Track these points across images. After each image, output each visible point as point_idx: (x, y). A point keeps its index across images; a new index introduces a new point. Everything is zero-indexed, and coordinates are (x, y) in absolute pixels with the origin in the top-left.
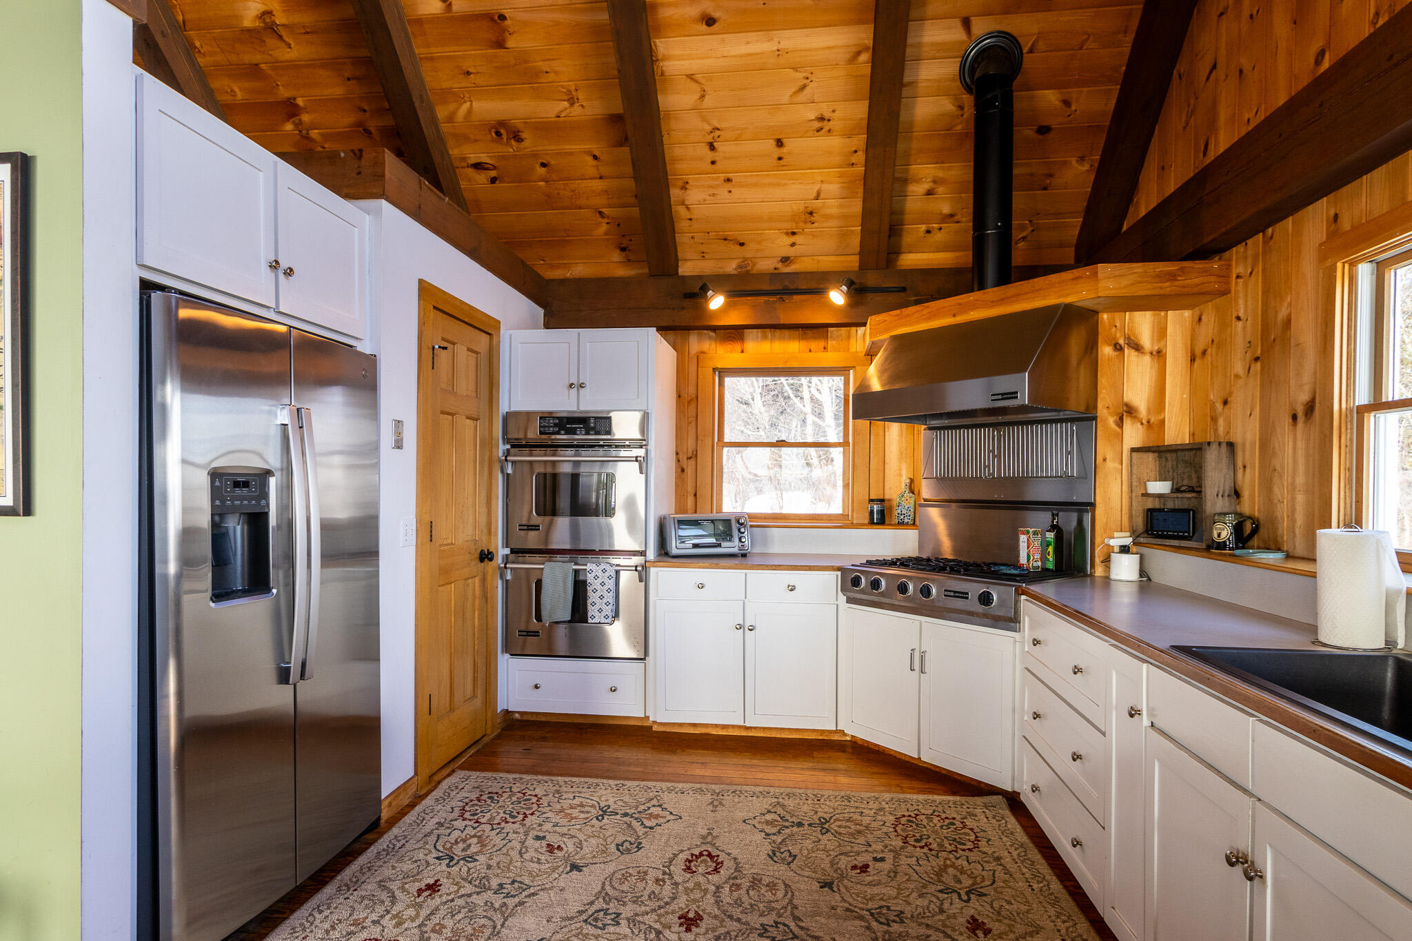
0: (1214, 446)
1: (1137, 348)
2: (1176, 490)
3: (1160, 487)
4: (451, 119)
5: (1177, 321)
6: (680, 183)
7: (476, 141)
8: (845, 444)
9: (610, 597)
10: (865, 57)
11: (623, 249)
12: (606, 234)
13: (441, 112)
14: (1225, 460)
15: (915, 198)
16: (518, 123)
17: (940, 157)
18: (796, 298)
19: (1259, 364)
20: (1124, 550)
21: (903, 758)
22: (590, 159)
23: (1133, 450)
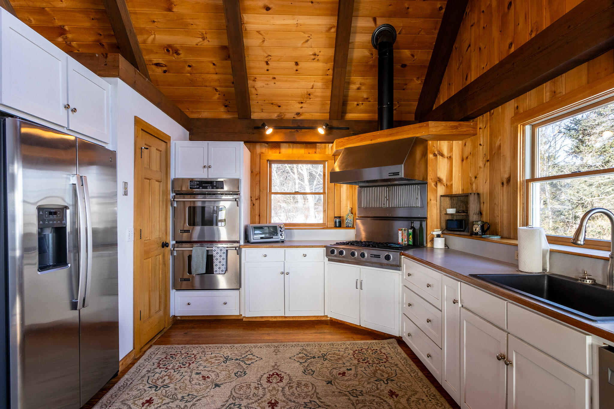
0: (473, 195)
1: (442, 155)
2: (457, 212)
3: (451, 211)
4: (144, 42)
5: (457, 145)
6: (253, 78)
7: (157, 53)
8: (324, 193)
9: (224, 262)
10: (333, 30)
11: (226, 106)
12: (218, 99)
13: (140, 39)
14: (476, 200)
15: (353, 91)
16: (178, 47)
17: (363, 74)
18: (303, 130)
19: (489, 162)
20: (438, 236)
21: (352, 325)
22: (211, 65)
23: (441, 196)
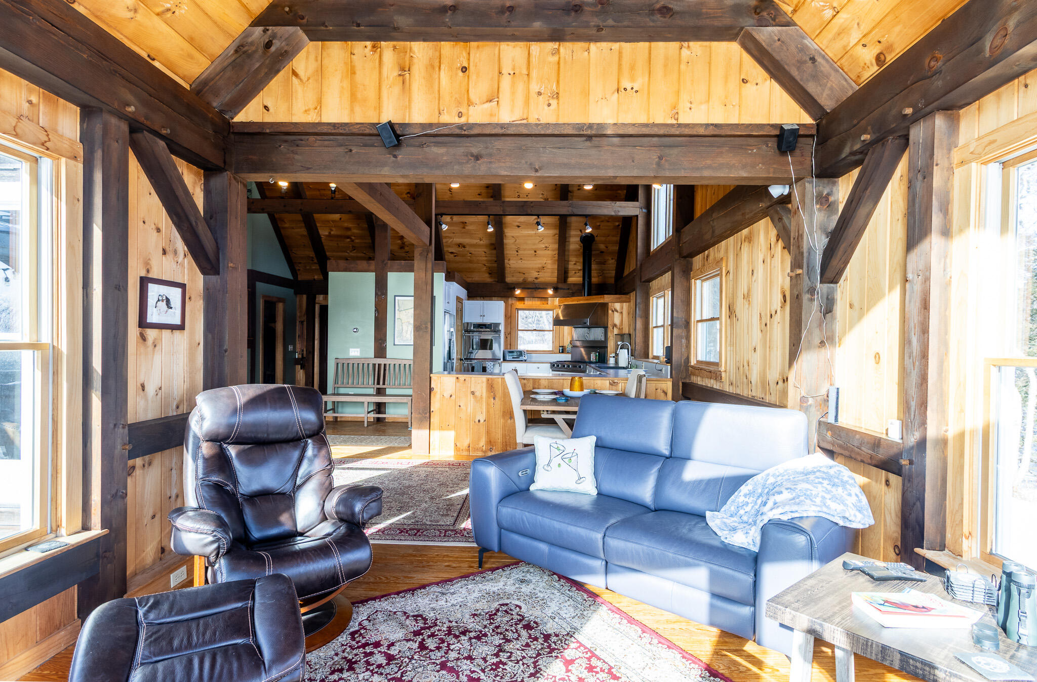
1: (617, 311)
5: (625, 305)
6: (508, 259)
8: (553, 330)
10: (557, 236)
11: (490, 275)
12: (485, 270)
13: (444, 241)
15: (571, 266)
16: (465, 244)
17: (577, 256)
18: (539, 290)
22: (483, 253)
23: (615, 334)
